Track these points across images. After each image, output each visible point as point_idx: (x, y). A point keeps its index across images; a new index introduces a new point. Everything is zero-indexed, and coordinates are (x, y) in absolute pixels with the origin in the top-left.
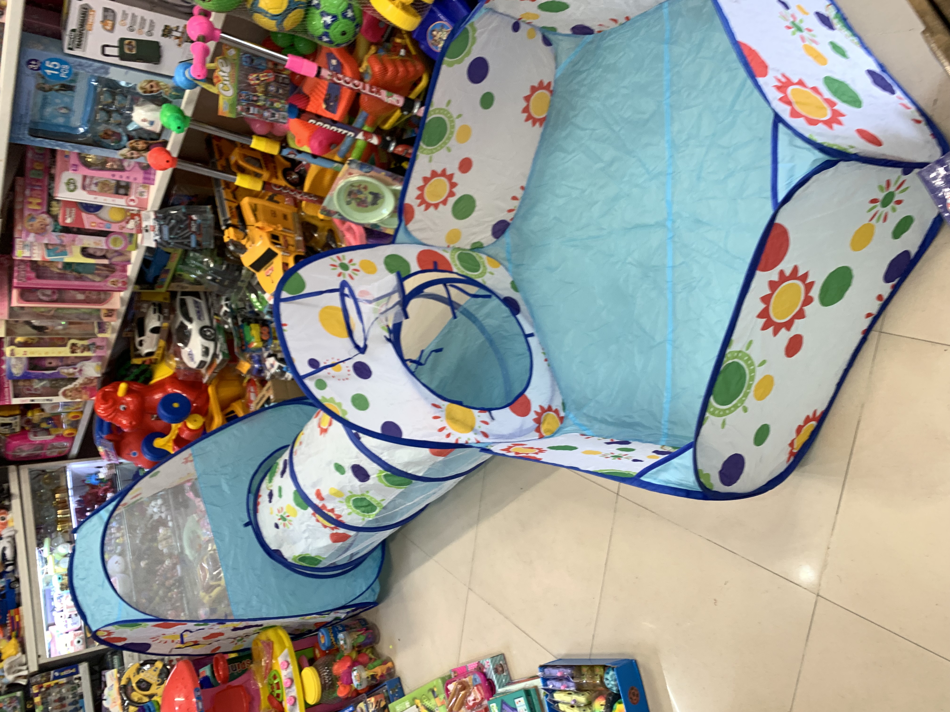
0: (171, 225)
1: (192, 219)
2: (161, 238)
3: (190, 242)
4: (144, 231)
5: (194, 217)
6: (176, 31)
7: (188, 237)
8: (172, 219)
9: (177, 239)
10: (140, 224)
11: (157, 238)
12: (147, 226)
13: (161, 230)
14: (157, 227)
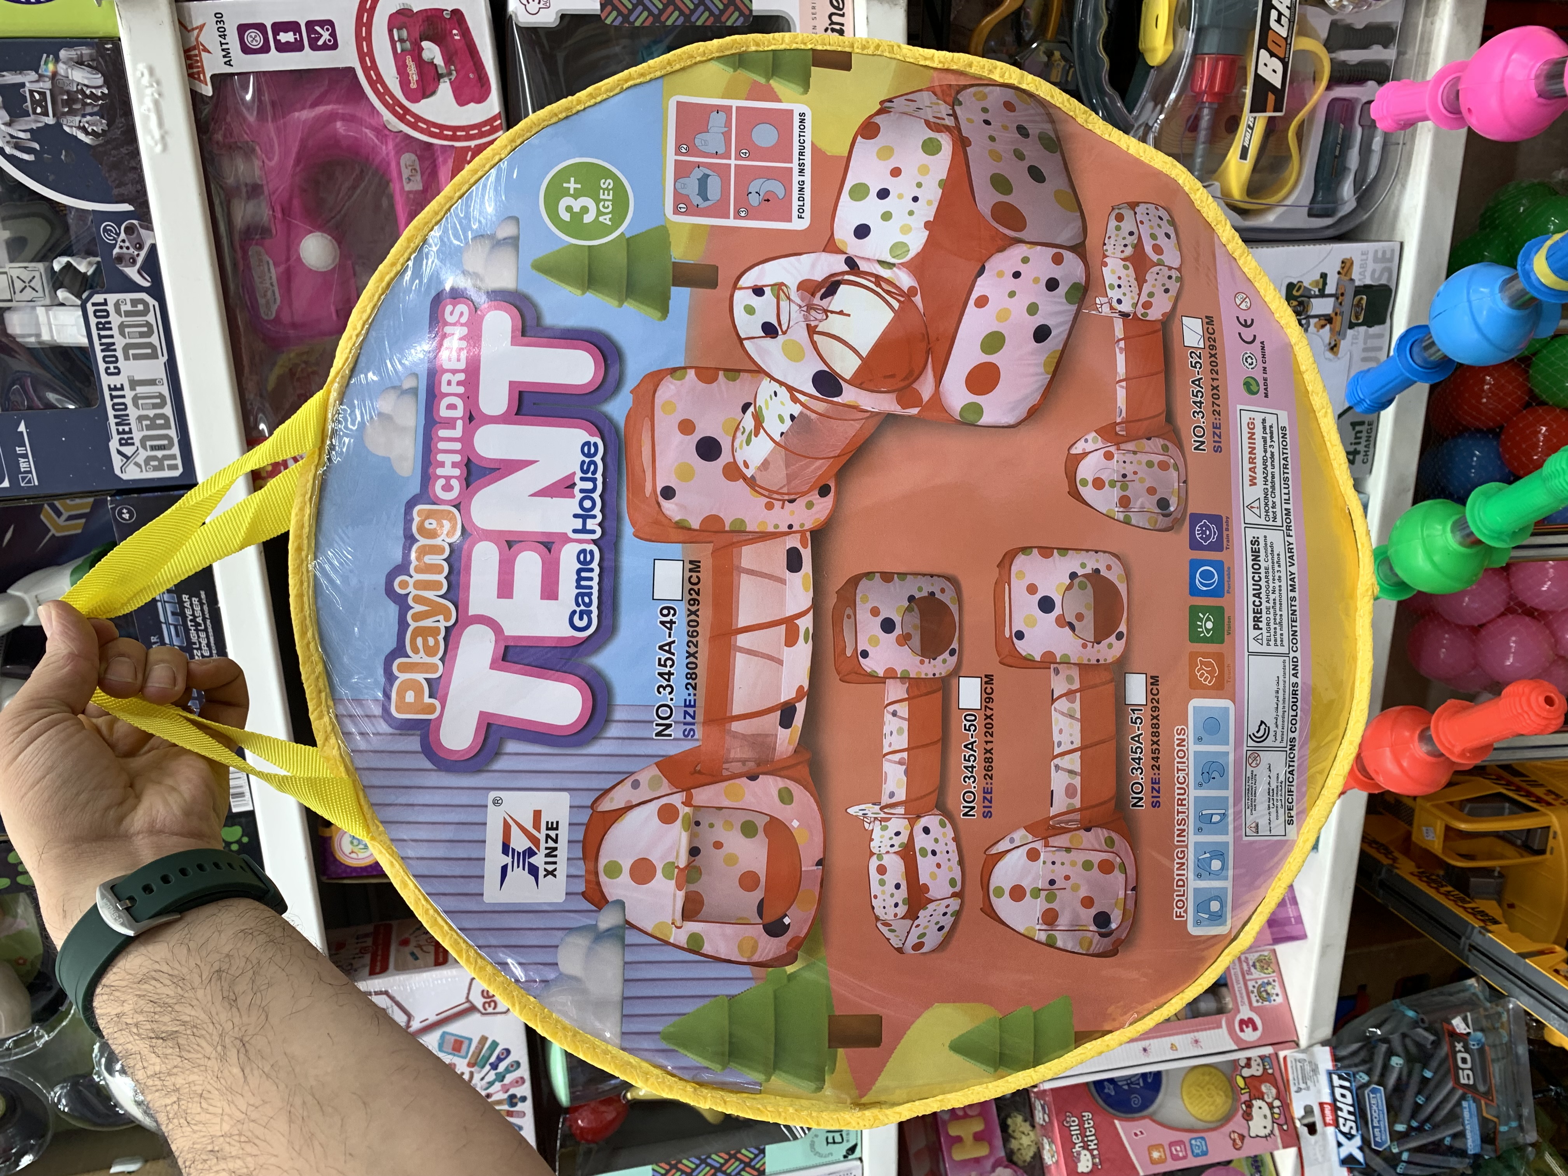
0: (1392, 1080)
1: (1454, 1035)
2: (1366, 1142)
3: (1461, 1135)
4: (1304, 1131)
5: (1458, 1024)
6: (1322, 294)
7: (1454, 1116)
8: (1390, 1053)
9: (1420, 1129)
10: (1286, 1106)
11: (1352, 1147)
12: (1309, 1111)
13: (1360, 1113)
14: (1346, 1103)
